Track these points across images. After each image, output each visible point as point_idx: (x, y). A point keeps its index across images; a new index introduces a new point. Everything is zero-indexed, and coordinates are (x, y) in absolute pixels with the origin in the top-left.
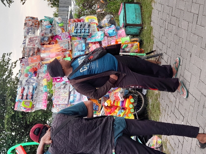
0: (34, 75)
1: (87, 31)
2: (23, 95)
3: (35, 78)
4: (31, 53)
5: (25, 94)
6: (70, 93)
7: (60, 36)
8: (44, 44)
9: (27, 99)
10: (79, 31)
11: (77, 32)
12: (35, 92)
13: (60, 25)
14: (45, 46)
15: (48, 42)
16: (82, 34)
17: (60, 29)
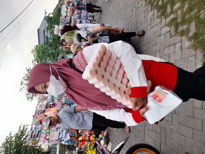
0: (40, 124)
2: (32, 135)
3: (40, 126)
4: (40, 113)
5: (33, 135)
6: (60, 133)
7: (57, 104)
9: (34, 137)
10: (67, 101)
12: (40, 134)
13: (57, 99)
14: (48, 109)
15: (50, 107)
16: (69, 103)
17: (57, 101)
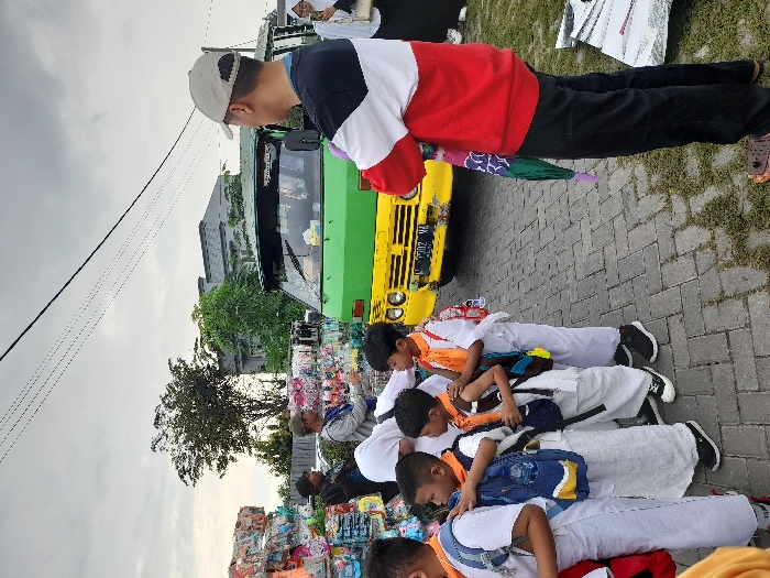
1: (364, 533)
7: (308, 546)
8: (273, 571)
10: (347, 534)
11: (342, 537)
14: (276, 574)
15: (282, 566)
16: (354, 540)
17: (307, 531)
